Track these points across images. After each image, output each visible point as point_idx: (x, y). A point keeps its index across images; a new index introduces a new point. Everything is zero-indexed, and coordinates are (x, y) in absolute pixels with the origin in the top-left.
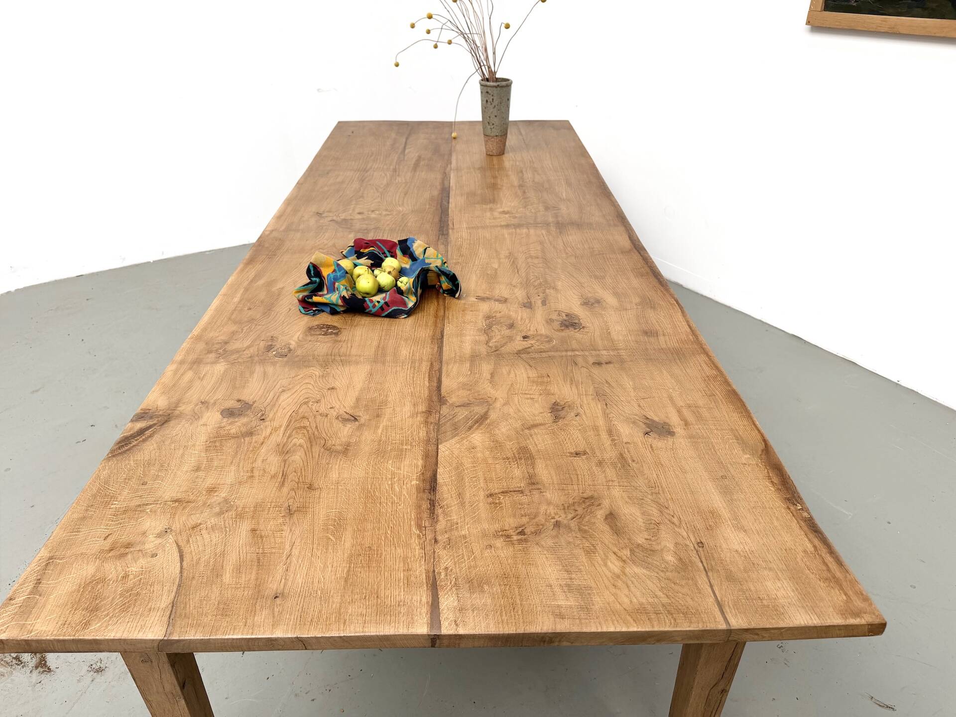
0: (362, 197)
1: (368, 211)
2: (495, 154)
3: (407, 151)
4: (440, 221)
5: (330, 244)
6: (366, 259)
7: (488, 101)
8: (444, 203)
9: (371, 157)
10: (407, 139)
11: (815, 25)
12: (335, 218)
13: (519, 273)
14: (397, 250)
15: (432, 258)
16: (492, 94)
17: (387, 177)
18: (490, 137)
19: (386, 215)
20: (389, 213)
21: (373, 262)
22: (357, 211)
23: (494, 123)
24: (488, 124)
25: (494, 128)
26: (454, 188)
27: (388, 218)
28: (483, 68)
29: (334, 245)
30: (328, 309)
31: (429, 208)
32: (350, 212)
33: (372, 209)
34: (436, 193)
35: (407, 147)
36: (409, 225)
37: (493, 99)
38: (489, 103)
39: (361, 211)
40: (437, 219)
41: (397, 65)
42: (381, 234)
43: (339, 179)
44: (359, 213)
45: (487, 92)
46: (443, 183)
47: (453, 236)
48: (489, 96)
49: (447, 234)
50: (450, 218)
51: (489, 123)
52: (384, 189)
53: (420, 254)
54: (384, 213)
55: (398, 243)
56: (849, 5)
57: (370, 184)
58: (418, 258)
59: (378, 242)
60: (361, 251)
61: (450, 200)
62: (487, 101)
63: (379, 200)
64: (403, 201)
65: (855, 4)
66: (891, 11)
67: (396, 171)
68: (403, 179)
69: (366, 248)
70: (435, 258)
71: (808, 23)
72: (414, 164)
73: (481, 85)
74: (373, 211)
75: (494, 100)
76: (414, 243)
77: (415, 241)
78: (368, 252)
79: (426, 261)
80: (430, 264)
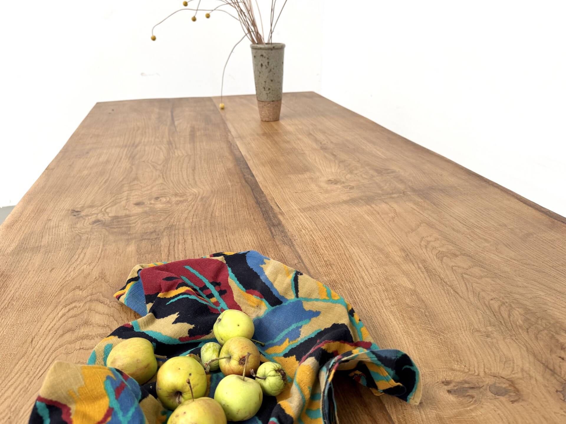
0: (136, 178)
1: (150, 199)
2: (272, 120)
3: (176, 123)
4: (258, 203)
5: (95, 273)
6: (175, 322)
7: (264, 64)
8: (247, 176)
9: (137, 131)
10: (172, 112)
12: (100, 217)
14: (230, 280)
15: (317, 300)
16: (267, 57)
17: (163, 151)
18: (266, 103)
19: (178, 203)
20: (181, 199)
21: (192, 327)
22: (134, 199)
23: (270, 87)
24: (263, 89)
25: (270, 93)
26: (249, 157)
27: (182, 207)
28: (252, 33)
29: (102, 276)
31: (232, 186)
32: (123, 203)
33: (155, 195)
34: (230, 165)
35: (175, 119)
36: (217, 214)
37: (268, 63)
38: (264, 67)
39: (140, 200)
40: (251, 201)
41: (154, 39)
42: (181, 238)
43: (103, 158)
44: (138, 204)
45: (262, 56)
46: (232, 152)
47: (291, 227)
48: (264, 59)
49: (280, 224)
50: (268, 198)
51: (264, 88)
52: (164, 166)
53: (286, 290)
54: (174, 199)
55: (225, 262)
57: (144, 161)
58: (283, 297)
59: (187, 267)
60: (160, 295)
61: (254, 173)
62: (262, 65)
63: (160, 181)
64: (194, 179)
67: (171, 144)
68: (184, 152)
69: (169, 289)
70: (324, 300)
72: (190, 135)
73: (253, 48)
74: (157, 198)
75: (270, 64)
76: (265, 264)
77: (265, 261)
78: (176, 299)
79: (307, 306)
80: (317, 314)
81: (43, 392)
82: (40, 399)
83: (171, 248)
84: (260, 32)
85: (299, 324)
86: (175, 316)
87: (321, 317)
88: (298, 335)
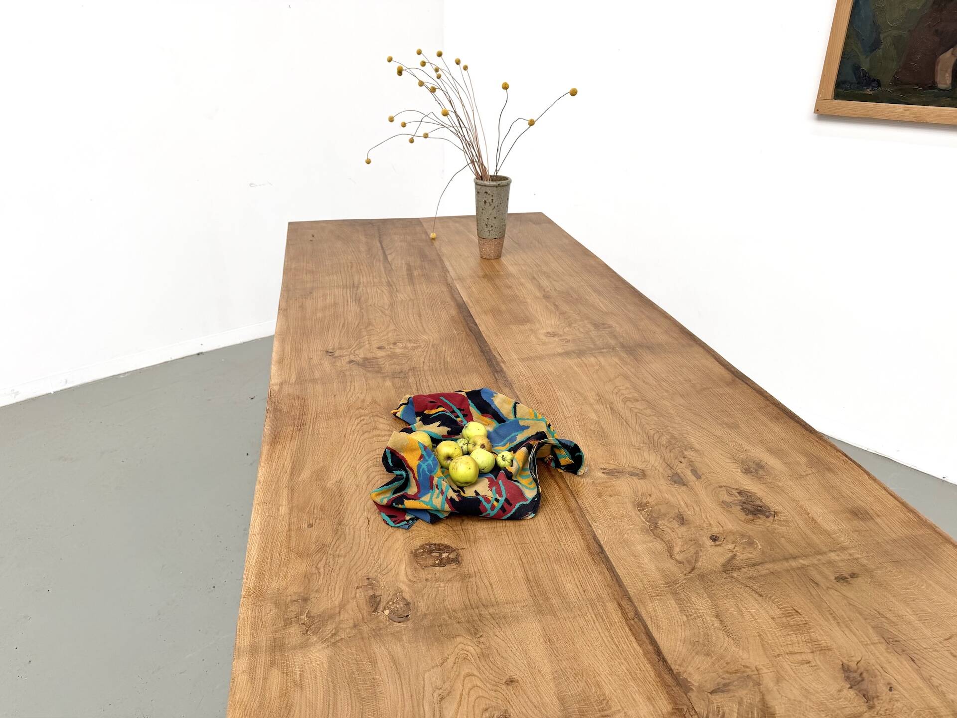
0: (370, 324)
1: (389, 344)
2: (493, 258)
3: (390, 258)
4: (482, 351)
5: (369, 399)
6: (439, 426)
7: (487, 201)
8: (471, 325)
9: (352, 267)
10: (381, 242)
11: (822, 114)
12: (352, 357)
13: (630, 425)
14: (470, 408)
15: (528, 419)
16: (491, 194)
17: (385, 294)
18: (488, 240)
19: (414, 348)
20: (415, 345)
21: (449, 429)
22: (375, 344)
23: (493, 225)
24: (485, 226)
25: (492, 230)
26: (471, 304)
27: (418, 352)
28: (476, 163)
29: (374, 402)
30: (428, 517)
31: (458, 334)
32: (367, 346)
33: (393, 341)
34: (454, 312)
35: (387, 252)
36: (448, 360)
37: (492, 200)
38: (488, 204)
39: (380, 344)
40: (477, 350)
41: (368, 162)
42: (424, 378)
43: (330, 300)
44: (379, 348)
45: (486, 192)
46: (453, 297)
47: (511, 373)
48: (488, 196)
49: (502, 370)
50: (491, 347)
51: (487, 225)
52: (391, 311)
53: (508, 413)
54: (410, 345)
55: (466, 396)
56: (864, 94)
57: (371, 305)
58: (506, 418)
59: (441, 398)
60: (426, 412)
61: (477, 321)
62: (485, 202)
63: (392, 327)
64: (423, 326)
65: (871, 93)
66: (914, 100)
67: (391, 286)
68: (406, 296)
69: (432, 409)
70: (533, 419)
71: (817, 111)
72: (407, 275)
73: (476, 184)
74: (395, 344)
75: (494, 201)
76: (494, 397)
77: (494, 395)
78: (437, 414)
79: (522, 423)
80: (528, 427)
81: (390, 444)
82: (387, 448)
83: (418, 385)
84: (485, 164)
85: (516, 434)
86: (438, 423)
87: (530, 429)
88: (515, 439)
